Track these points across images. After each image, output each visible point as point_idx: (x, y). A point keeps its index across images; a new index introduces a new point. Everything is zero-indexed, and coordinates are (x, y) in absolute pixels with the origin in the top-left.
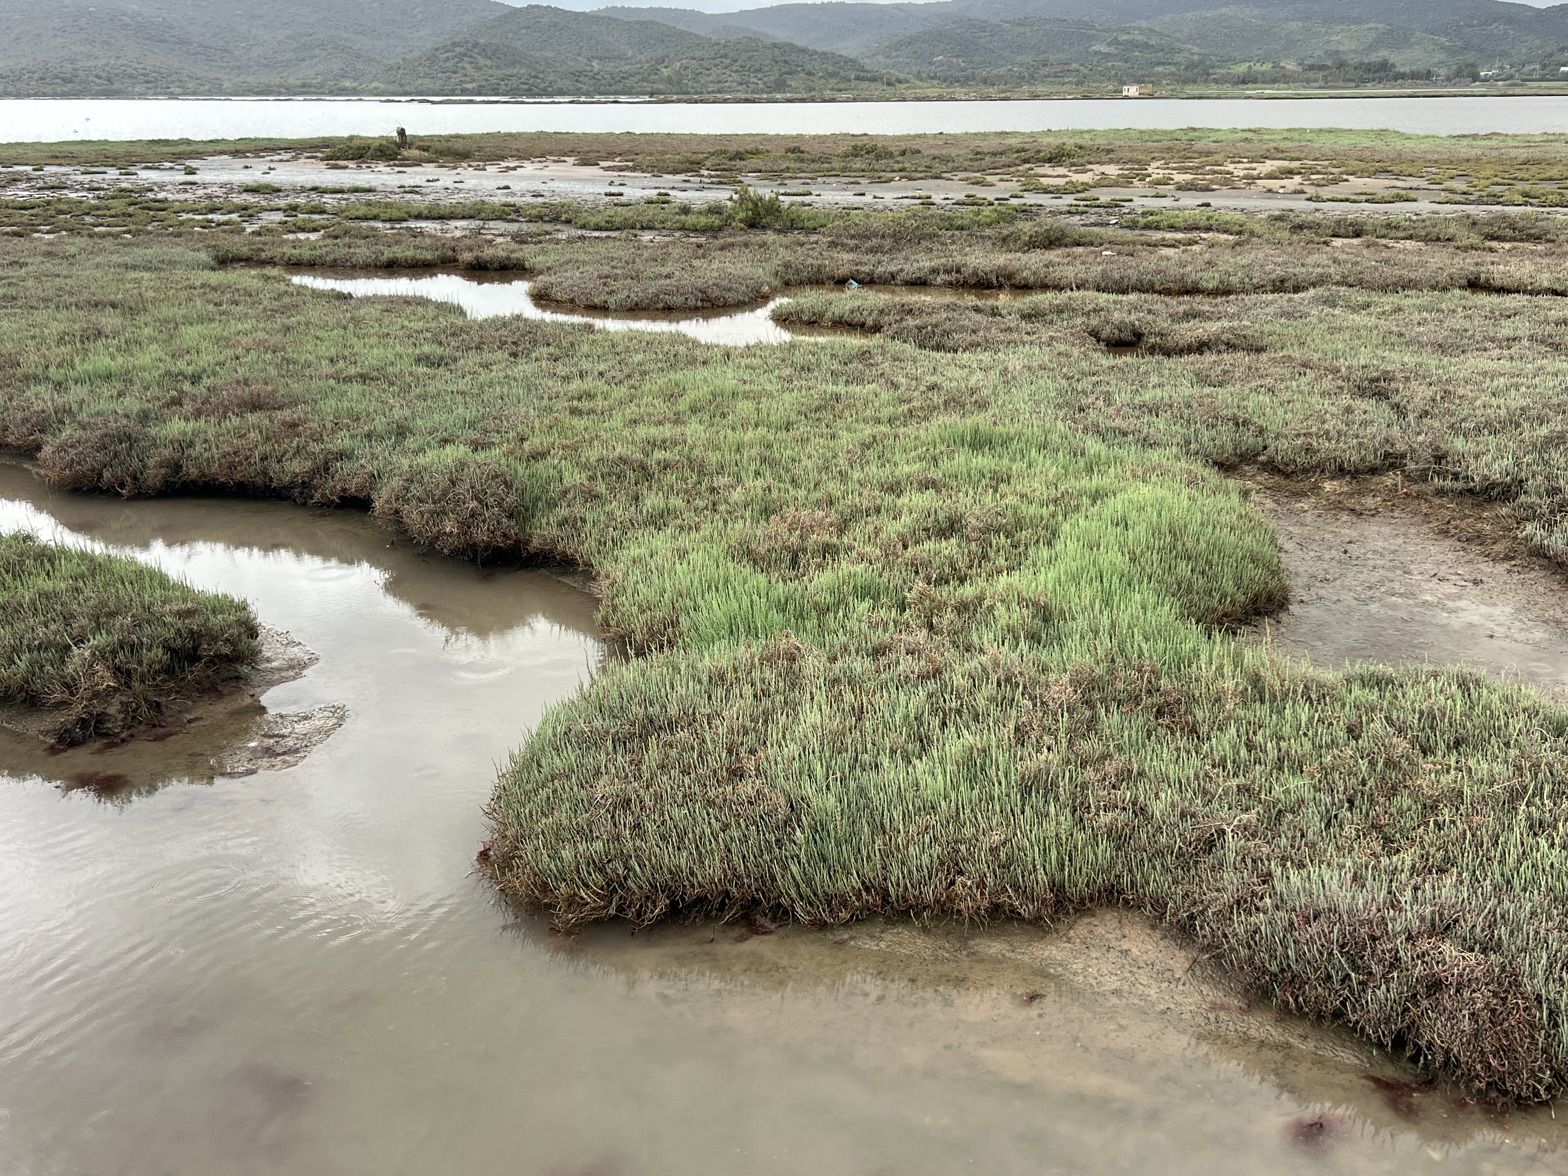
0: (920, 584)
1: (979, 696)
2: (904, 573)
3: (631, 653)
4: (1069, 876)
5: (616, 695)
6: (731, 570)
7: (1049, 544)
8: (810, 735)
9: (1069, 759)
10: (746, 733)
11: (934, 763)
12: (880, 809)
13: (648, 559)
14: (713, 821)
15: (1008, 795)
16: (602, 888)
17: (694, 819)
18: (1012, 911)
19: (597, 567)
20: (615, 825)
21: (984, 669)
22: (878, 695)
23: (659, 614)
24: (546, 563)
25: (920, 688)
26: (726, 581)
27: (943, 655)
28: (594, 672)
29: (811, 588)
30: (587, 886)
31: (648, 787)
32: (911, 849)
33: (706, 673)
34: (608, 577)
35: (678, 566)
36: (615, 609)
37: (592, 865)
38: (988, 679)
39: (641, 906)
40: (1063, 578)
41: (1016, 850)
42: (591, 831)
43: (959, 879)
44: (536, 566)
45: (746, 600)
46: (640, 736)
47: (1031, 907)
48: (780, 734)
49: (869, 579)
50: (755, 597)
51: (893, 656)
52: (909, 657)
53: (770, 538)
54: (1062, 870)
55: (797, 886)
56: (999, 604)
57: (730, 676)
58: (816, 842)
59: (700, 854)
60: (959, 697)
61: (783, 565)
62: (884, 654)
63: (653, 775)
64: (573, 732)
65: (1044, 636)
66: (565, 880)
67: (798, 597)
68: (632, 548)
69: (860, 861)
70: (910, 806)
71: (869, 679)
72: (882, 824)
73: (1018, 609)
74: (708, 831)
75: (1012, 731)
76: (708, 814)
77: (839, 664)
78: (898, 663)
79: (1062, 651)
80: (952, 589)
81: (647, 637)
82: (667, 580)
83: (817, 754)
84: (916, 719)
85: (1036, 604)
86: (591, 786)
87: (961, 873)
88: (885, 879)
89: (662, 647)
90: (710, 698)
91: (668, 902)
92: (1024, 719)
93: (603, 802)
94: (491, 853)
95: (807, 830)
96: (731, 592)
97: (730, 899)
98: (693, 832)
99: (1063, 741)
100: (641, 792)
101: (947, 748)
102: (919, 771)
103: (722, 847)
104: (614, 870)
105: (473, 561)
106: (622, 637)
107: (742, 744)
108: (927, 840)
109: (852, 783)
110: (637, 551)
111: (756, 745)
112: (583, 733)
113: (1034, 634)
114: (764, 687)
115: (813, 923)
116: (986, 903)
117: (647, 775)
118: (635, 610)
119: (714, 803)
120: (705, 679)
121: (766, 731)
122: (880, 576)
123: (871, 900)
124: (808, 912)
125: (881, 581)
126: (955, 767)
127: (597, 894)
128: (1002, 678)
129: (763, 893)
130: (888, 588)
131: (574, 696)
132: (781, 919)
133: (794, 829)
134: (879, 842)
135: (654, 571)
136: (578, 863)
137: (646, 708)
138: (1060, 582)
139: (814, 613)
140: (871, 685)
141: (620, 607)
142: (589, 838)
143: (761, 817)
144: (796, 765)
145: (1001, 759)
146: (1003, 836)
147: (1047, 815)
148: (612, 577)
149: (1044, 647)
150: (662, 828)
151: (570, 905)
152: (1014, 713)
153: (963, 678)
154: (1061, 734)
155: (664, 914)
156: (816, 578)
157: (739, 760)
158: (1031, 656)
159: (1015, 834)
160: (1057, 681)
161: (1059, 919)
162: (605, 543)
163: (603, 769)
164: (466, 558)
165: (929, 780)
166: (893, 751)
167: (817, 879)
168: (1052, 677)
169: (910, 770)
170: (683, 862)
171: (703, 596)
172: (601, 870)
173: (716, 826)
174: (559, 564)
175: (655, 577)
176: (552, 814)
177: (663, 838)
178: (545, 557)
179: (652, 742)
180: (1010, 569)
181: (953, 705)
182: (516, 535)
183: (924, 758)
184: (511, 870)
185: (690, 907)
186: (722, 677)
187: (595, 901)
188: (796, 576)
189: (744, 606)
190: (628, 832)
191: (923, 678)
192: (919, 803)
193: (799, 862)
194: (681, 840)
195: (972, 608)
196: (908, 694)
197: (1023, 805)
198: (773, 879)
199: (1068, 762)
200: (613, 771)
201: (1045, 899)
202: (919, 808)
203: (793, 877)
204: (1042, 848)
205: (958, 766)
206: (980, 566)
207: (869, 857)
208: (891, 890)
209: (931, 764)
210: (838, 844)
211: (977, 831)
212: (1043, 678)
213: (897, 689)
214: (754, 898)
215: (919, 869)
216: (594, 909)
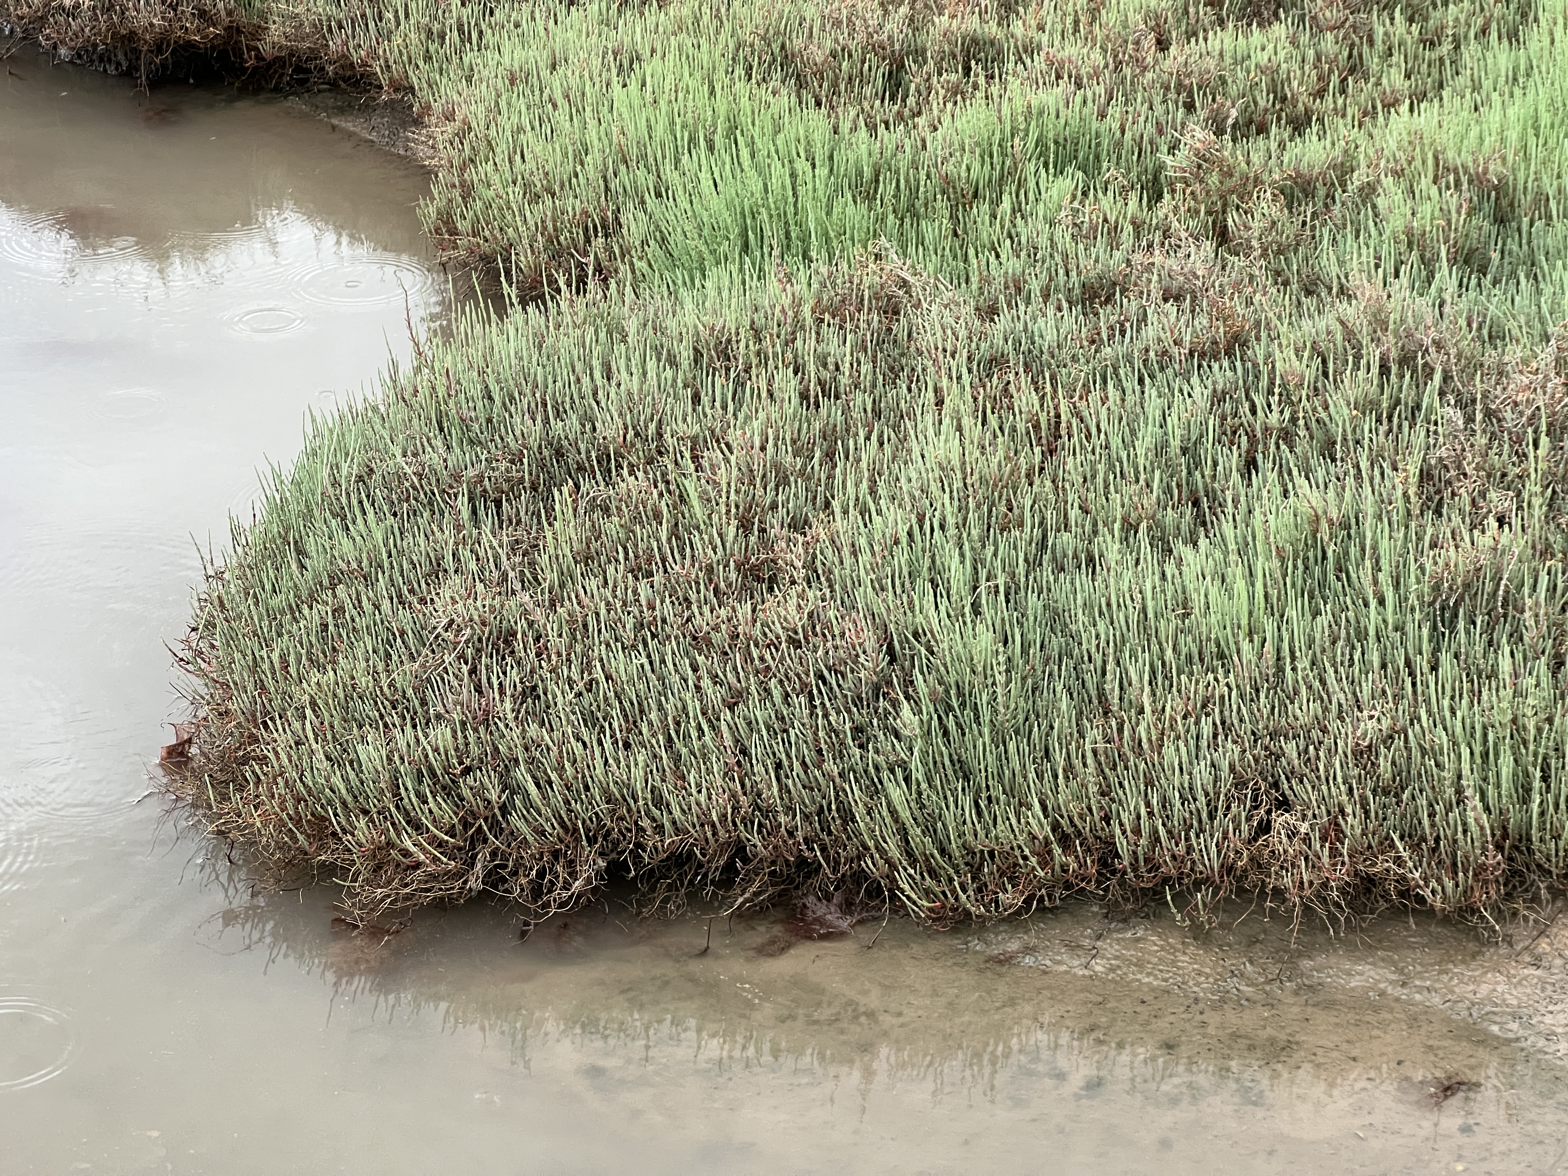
0: (1199, 134)
1: (1335, 399)
2: (1159, 109)
3: (511, 292)
4: (1542, 814)
5: (476, 391)
6: (744, 101)
7: (1513, 36)
8: (934, 488)
9: (1548, 545)
10: (783, 481)
11: (1226, 553)
12: (1098, 658)
13: (545, 73)
14: (706, 683)
15: (1399, 628)
16: (451, 832)
17: (661, 679)
18: (1402, 894)
19: (424, 94)
20: (479, 690)
21: (1349, 334)
22: (1095, 396)
23: (572, 205)
24: (302, 82)
25: (1195, 380)
26: (733, 128)
27: (1249, 302)
28: (422, 338)
29: (936, 144)
30: (418, 827)
31: (553, 605)
32: (1169, 750)
33: (688, 343)
34: (450, 117)
35: (617, 88)
36: (468, 192)
37: (427, 780)
38: (1358, 357)
39: (541, 874)
40: (1545, 119)
41: (1416, 754)
42: (424, 703)
43: (1280, 820)
44: (277, 89)
45: (779, 173)
46: (534, 488)
47: (1449, 884)
48: (865, 485)
49: (1075, 123)
50: (802, 165)
51: (1132, 307)
52: (1170, 307)
53: (837, 23)
54: (1525, 800)
55: (903, 832)
56: (1388, 181)
57: (744, 348)
58: (946, 733)
59: (677, 759)
60: (1286, 399)
61: (868, 90)
62: (1108, 300)
63: (565, 578)
64: (377, 477)
65: (1495, 256)
66: (366, 812)
67: (903, 166)
68: (506, 49)
69: (1048, 776)
70: (1169, 653)
71: (1074, 359)
72: (1102, 695)
73: (1434, 191)
74: (694, 706)
75: (1414, 480)
76: (695, 669)
77: (1003, 322)
78: (1143, 319)
79: (1539, 292)
80: (1274, 146)
81: (544, 257)
82: (592, 124)
83: (952, 531)
84: (1184, 451)
85: (1478, 180)
86: (422, 601)
87: (1284, 805)
88: (1107, 819)
89: (582, 280)
90: (696, 399)
91: (602, 863)
92: (1443, 452)
93: (450, 636)
94: (194, 750)
95: (927, 706)
96: (745, 153)
97: (746, 860)
98: (660, 708)
99: (1537, 502)
100: (539, 615)
101: (1258, 518)
102: (1190, 572)
103: (728, 742)
104: (479, 792)
105: (128, 74)
106: (487, 259)
107: (774, 506)
108: (1207, 729)
109: (1032, 598)
110: (520, 54)
111: (807, 509)
112: (401, 477)
113: (1472, 251)
114: (826, 375)
115: (937, 916)
116: (1342, 873)
117: (550, 577)
118: (515, 194)
119: (709, 643)
120: (685, 355)
121: (830, 477)
122: (1102, 115)
123: (1073, 866)
124: (927, 892)
125: (1103, 127)
126: (1276, 563)
127: (441, 844)
128: (1394, 354)
129: (823, 849)
130: (1119, 144)
131: (378, 395)
132: (865, 907)
133: (895, 704)
134: (1093, 734)
135: (560, 100)
136: (395, 777)
137: (546, 421)
138: (1537, 129)
139: (941, 204)
140: (1080, 371)
141: (481, 189)
142: (420, 719)
143: (821, 677)
144: (902, 557)
145: (1384, 545)
146: (1386, 723)
147: (1493, 674)
148: (459, 117)
149: (1495, 282)
150: (588, 698)
151: (377, 869)
152: (1419, 437)
153: (1300, 358)
154: (1532, 487)
155: (595, 890)
156: (946, 119)
157: (766, 543)
158: (1463, 305)
159: (1415, 718)
160: (1525, 362)
161: (1515, 914)
162: (442, 36)
163: (449, 562)
164: (111, 70)
165: (1213, 591)
166: (1130, 527)
167: (949, 817)
168: (1513, 354)
169: (1170, 569)
170: (638, 773)
171: (677, 161)
172: (449, 790)
173: (714, 694)
174: (333, 85)
175: (561, 117)
176: (334, 662)
177: (590, 720)
178: (298, 69)
179: (562, 497)
180: (1418, 97)
181: (1274, 418)
182: (230, 13)
183: (1203, 542)
184: (241, 789)
185: (652, 876)
186: (725, 352)
187: (435, 859)
188: (900, 115)
189: (775, 184)
190: (508, 705)
191: (1202, 355)
192: (1187, 644)
193: (907, 779)
194: (632, 725)
195: (1321, 192)
196: (1168, 394)
197: (1436, 650)
198: (848, 817)
199: (1547, 552)
200: (473, 566)
201: (1483, 868)
202: (1189, 659)
203: (893, 812)
204: (1478, 749)
205: (1282, 560)
206: (1343, 91)
207: (1069, 768)
208: (1122, 846)
209: (1218, 555)
210: (999, 739)
211: (1326, 710)
212: (1491, 357)
213: (1141, 381)
214: (802, 862)
215: (1187, 795)
216: (433, 877)
